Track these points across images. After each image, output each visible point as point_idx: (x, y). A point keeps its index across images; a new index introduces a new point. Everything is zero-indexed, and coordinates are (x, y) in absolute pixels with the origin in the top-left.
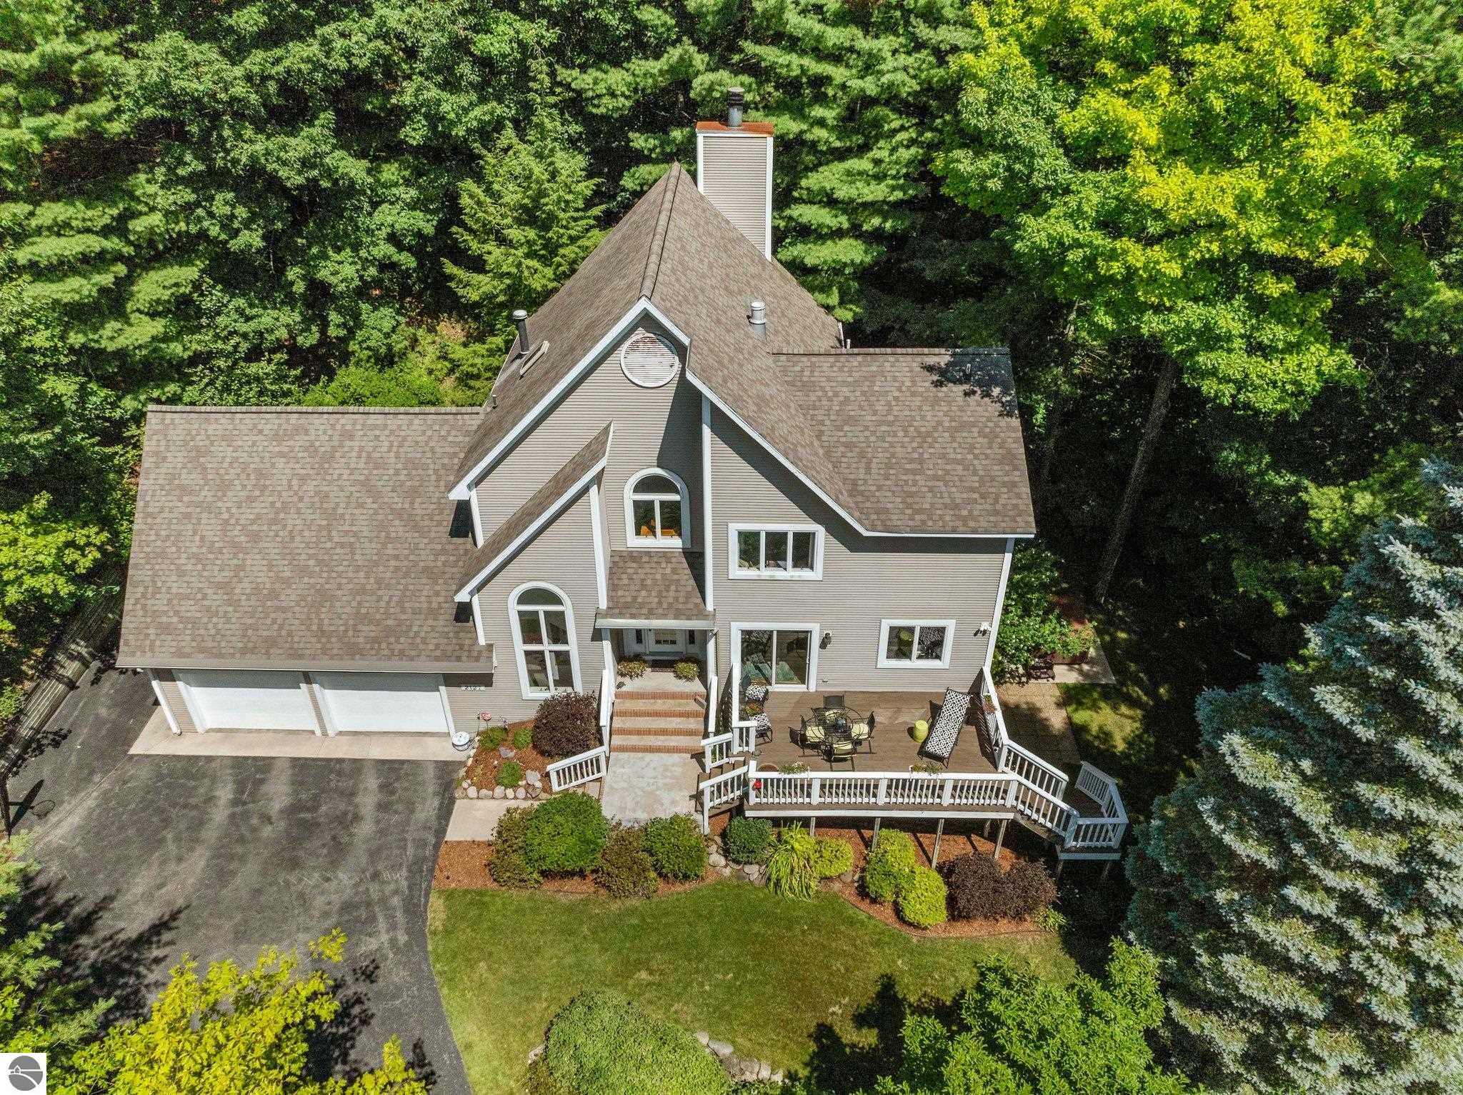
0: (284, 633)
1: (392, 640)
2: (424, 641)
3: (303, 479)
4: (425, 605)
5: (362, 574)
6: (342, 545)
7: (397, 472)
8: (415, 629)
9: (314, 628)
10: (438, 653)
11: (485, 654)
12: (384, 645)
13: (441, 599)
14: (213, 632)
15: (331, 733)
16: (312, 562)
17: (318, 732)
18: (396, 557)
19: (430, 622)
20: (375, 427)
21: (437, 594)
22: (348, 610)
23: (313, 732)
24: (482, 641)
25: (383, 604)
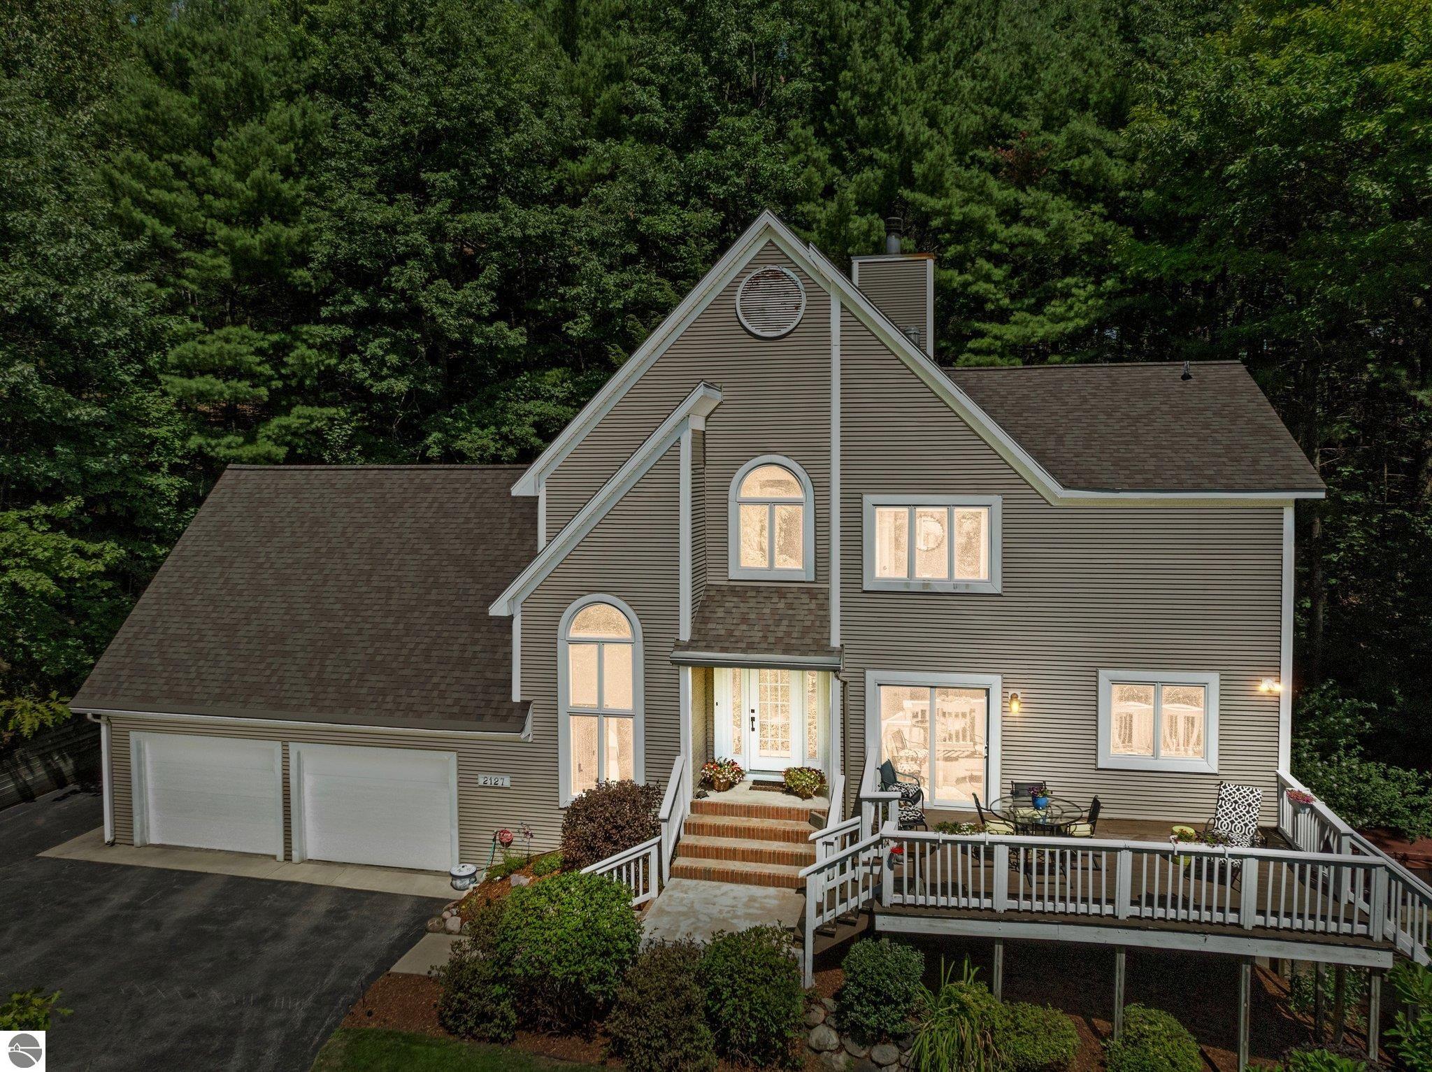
0: (274, 679)
1: (403, 692)
2: (442, 695)
3: (361, 527)
4: (456, 654)
5: (391, 620)
6: (379, 590)
7: (468, 520)
8: (435, 680)
9: (313, 675)
10: (456, 710)
11: (517, 713)
12: (389, 699)
13: (478, 648)
14: (192, 676)
15: (295, 855)
16: (338, 606)
17: (280, 856)
18: (438, 603)
19: (457, 674)
20: (457, 480)
21: (475, 642)
22: (360, 657)
23: (274, 857)
24: (516, 697)
25: (405, 652)
